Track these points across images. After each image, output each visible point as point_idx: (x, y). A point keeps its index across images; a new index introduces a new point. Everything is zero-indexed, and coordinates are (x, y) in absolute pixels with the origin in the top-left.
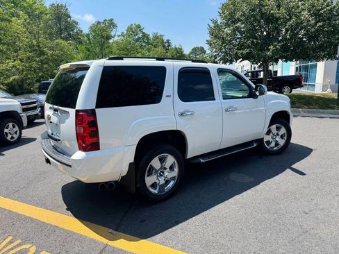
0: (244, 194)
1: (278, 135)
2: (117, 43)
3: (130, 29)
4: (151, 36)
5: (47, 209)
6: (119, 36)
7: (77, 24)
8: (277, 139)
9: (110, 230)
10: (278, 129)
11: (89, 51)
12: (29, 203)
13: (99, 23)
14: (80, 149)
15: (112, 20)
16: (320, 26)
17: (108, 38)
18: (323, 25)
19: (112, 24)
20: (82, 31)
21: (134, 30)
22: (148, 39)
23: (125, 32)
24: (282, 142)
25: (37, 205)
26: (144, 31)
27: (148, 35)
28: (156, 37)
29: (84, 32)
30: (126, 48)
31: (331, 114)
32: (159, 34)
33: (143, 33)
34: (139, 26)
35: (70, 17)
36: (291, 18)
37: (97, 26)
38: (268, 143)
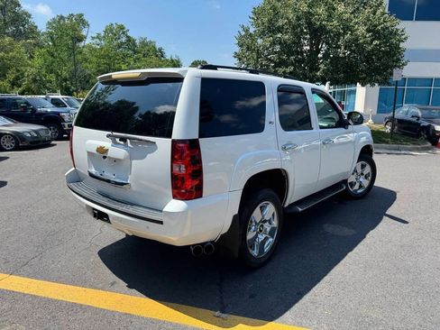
0: (356, 250)
1: (362, 174)
2: (89, 46)
3: (109, 30)
4: (137, 42)
5: (95, 288)
6: (93, 38)
7: (30, 16)
8: (361, 180)
9: (218, 313)
10: (363, 166)
11: (52, 56)
12: (58, 280)
13: (62, 18)
14: (174, 197)
15: (81, 15)
16: (376, 45)
17: (81, 39)
18: (380, 44)
19: (81, 21)
20: (36, 27)
21: (115, 32)
22: (134, 44)
23: (103, 34)
24: (366, 183)
25: (73, 283)
26: (129, 34)
27: (134, 40)
28: (144, 44)
29: (39, 29)
30: (108, 55)
31: (386, 149)
32: (148, 40)
33: (128, 37)
34: (122, 28)
35: (19, 5)
36: (345, 33)
37: (59, 22)
38: (352, 184)
